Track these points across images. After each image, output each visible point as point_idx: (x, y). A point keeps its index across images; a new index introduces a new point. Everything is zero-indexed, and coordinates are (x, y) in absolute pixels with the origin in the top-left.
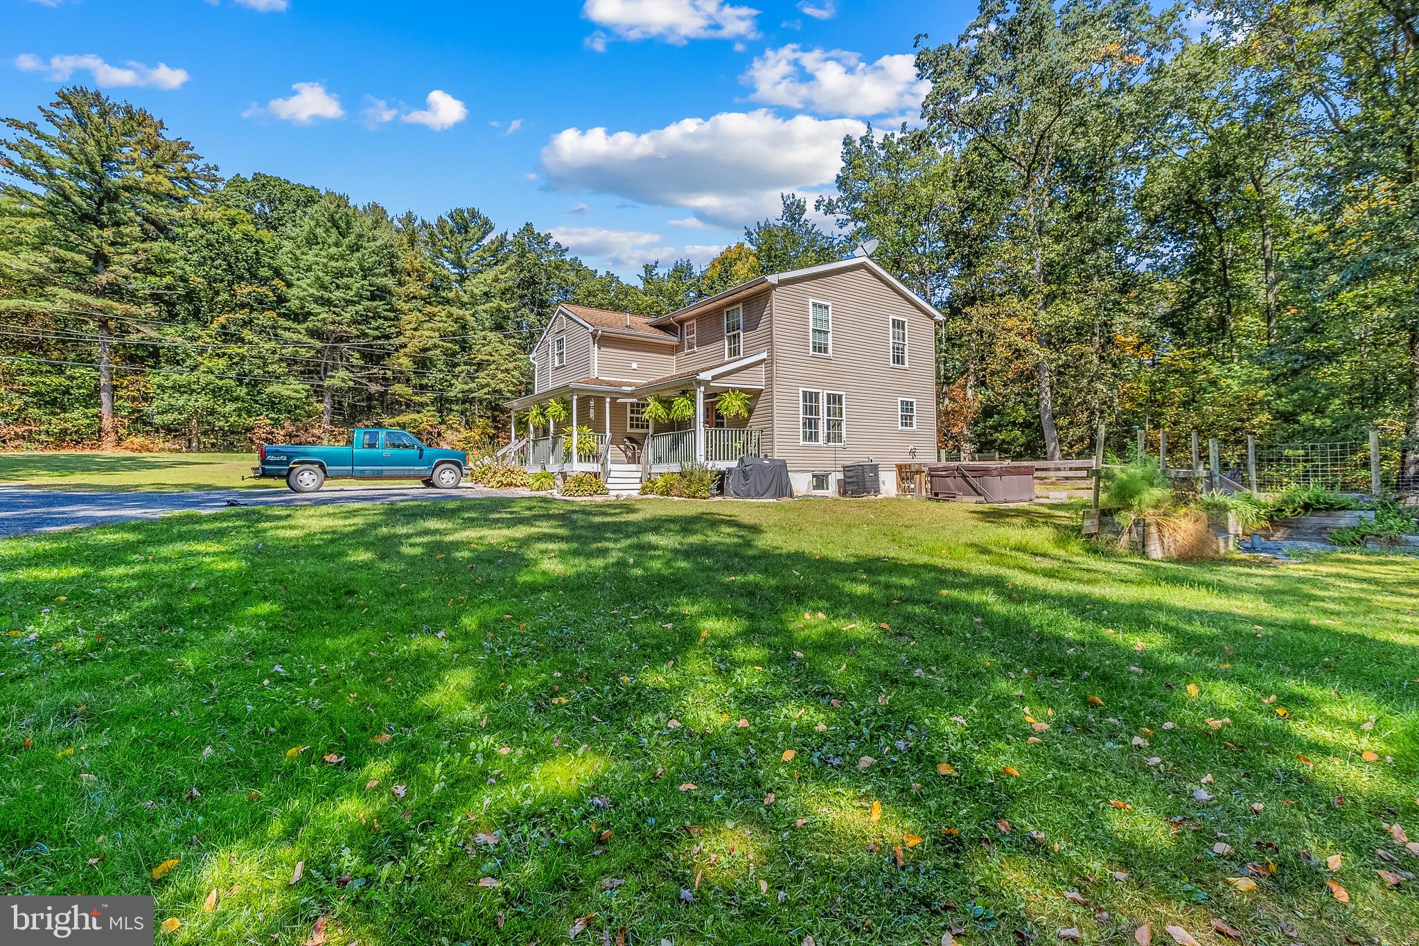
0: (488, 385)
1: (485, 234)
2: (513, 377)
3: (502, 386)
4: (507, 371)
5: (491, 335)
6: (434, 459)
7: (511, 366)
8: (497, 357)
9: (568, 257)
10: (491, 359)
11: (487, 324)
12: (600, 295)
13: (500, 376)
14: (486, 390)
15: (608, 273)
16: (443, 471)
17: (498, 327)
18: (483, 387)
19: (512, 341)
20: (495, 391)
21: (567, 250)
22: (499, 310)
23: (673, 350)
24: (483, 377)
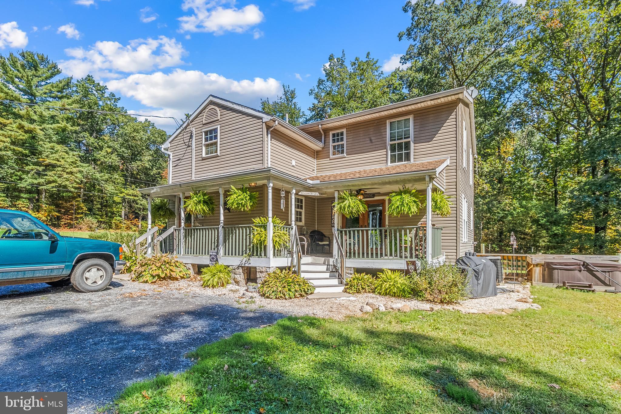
0: (54, 182)
1: (52, 75)
2: (76, 177)
3: (67, 183)
4: (71, 173)
5: (58, 147)
6: (73, 253)
7: (75, 170)
8: (63, 162)
9: (119, 104)
10: (58, 163)
11: (54, 138)
12: (142, 133)
13: (65, 176)
14: (53, 185)
15: (146, 120)
16: (88, 269)
17: (63, 141)
18: (50, 182)
19: (75, 153)
20: (60, 186)
21: (119, 99)
22: (64, 130)
23: (316, 155)
24: (51, 175)
